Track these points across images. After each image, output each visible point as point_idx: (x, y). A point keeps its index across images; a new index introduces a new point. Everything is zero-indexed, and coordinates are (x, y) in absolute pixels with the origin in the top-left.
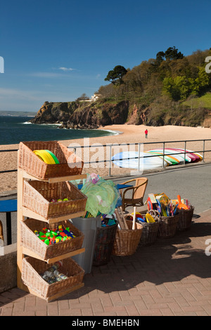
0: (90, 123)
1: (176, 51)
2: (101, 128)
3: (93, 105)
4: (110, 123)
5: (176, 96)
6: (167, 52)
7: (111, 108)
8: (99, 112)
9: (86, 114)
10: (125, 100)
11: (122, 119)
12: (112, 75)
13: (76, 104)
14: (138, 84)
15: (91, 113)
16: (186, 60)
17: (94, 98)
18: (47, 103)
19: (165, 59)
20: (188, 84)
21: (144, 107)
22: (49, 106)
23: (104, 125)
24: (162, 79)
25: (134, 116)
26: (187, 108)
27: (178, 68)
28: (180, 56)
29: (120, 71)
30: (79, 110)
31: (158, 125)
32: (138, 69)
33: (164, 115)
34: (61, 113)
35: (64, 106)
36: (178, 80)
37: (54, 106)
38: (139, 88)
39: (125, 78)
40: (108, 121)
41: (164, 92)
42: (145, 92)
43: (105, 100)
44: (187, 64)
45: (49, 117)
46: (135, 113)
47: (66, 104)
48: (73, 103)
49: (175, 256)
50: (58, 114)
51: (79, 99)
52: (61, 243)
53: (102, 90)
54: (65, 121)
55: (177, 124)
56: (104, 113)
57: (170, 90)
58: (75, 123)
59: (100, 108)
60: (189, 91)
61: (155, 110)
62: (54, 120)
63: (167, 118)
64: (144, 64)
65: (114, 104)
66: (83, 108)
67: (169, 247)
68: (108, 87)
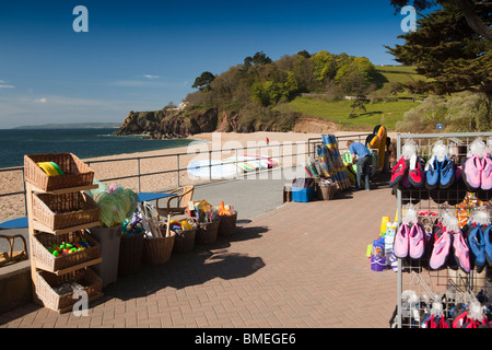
0: (178, 132)
1: (264, 56)
2: (190, 137)
3: (180, 113)
4: (199, 132)
5: (266, 102)
6: (255, 57)
7: (200, 116)
8: (188, 120)
9: (173, 122)
10: (215, 106)
11: (212, 127)
12: (199, 82)
13: (163, 113)
14: (226, 90)
15: (179, 122)
16: (274, 64)
17: (181, 106)
18: (132, 113)
19: (253, 64)
20: (277, 89)
21: (233, 113)
22: (134, 117)
23: (193, 134)
24: (251, 85)
25: (224, 123)
26: (277, 113)
27: (267, 73)
28: (268, 61)
29: (207, 77)
30: (167, 119)
31: (249, 132)
32: (226, 75)
33: (254, 121)
34: (148, 123)
35: (150, 115)
36: (267, 84)
37: (140, 116)
38: (227, 94)
39: (213, 85)
40: (196, 130)
41: (253, 98)
42: (234, 99)
43: (193, 108)
44: (275, 69)
45: (135, 127)
46: (225, 120)
47: (152, 113)
48: (160, 112)
49: (208, 261)
50: (144, 124)
51: (166, 108)
52: (74, 254)
53: (190, 98)
54: (152, 131)
55: (268, 130)
56: (193, 121)
57: (260, 95)
58: (163, 132)
59: (188, 116)
60: (279, 96)
61: (245, 117)
62: (140, 130)
63: (258, 125)
64: (232, 70)
65: (203, 111)
66: (170, 116)
67: (206, 253)
68: (195, 94)
